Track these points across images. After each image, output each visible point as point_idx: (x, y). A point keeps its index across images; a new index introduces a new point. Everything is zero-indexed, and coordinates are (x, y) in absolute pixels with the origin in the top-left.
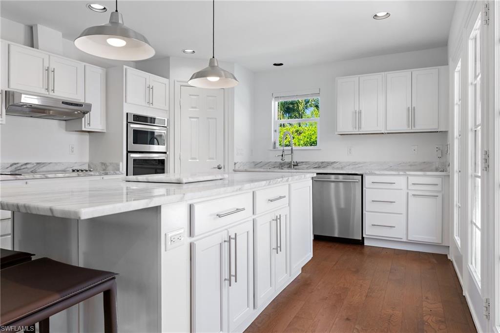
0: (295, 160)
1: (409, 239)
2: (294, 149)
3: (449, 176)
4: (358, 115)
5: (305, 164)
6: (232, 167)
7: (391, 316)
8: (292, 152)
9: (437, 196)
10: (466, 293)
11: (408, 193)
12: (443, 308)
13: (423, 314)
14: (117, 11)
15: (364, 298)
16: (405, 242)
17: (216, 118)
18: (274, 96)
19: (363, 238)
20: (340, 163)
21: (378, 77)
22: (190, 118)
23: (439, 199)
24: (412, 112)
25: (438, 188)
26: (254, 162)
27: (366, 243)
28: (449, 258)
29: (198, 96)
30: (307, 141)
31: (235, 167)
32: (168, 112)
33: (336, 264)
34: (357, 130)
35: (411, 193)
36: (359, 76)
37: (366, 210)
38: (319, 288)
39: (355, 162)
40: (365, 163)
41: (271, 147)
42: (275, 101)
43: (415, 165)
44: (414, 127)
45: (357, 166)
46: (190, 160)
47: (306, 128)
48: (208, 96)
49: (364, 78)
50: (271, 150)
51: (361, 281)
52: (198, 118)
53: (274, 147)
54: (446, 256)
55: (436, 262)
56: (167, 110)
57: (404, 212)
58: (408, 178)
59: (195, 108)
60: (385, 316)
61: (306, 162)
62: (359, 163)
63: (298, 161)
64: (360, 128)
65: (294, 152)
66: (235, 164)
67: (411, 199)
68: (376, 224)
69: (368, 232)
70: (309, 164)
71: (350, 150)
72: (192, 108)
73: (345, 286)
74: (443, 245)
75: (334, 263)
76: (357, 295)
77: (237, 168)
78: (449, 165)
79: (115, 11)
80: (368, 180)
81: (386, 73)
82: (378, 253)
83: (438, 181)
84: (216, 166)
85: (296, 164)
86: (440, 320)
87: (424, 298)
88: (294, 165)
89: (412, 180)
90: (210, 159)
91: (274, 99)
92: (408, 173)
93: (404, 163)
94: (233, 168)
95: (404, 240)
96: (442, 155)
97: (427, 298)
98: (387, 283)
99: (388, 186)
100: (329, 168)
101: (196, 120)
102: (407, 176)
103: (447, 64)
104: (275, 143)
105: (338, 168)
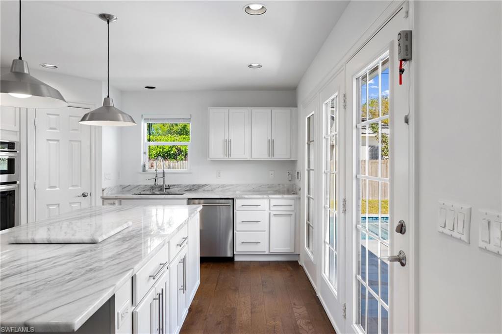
0: (167, 183)
1: (271, 251)
2: (165, 172)
3: (300, 198)
4: (228, 144)
5: (178, 187)
6: (99, 194)
7: (275, 327)
8: (164, 176)
9: (291, 215)
10: (319, 294)
11: (270, 213)
12: (307, 311)
13: (296, 319)
14: (20, 58)
15: (250, 315)
16: (268, 254)
17: (80, 141)
18: (144, 117)
19: (234, 255)
20: (210, 186)
21: (245, 111)
22: (48, 140)
23: (293, 217)
24: (271, 144)
25: (292, 208)
26: (121, 185)
27: (236, 259)
28: (300, 264)
29: (58, 115)
30: (160, 151)
31: (103, 194)
32: (18, 133)
33: (217, 285)
34: (227, 157)
35: (273, 213)
36: (229, 108)
37: (237, 230)
38: (211, 313)
39: (224, 185)
40: (232, 185)
41: (141, 170)
42: (145, 123)
43: (272, 187)
44: (273, 156)
45: (225, 188)
46: (48, 189)
47: (158, 138)
48: (70, 116)
49: (233, 110)
50: (141, 173)
51: (243, 298)
52: (58, 140)
53: (144, 170)
54: (297, 262)
55: (291, 269)
56: (16, 132)
57: (267, 229)
58: (270, 200)
59: (55, 129)
60: (270, 328)
61: (178, 185)
62: (227, 186)
63: (170, 184)
64: (230, 155)
65: (166, 175)
66: (103, 190)
67: (272, 218)
68: (245, 242)
69: (239, 248)
70: (181, 187)
71: (219, 173)
72: (51, 128)
73: (232, 307)
74: (296, 253)
75: (215, 284)
76: (243, 313)
77: (105, 195)
78: (300, 190)
79: (18, 58)
80: (238, 203)
81: (251, 108)
82: (248, 266)
83: (291, 202)
84: (81, 195)
85: (168, 187)
86: (308, 322)
87: (293, 304)
88: (165, 189)
89: (273, 202)
90: (73, 186)
91: (143, 120)
92: (270, 196)
93: (264, 185)
94: (101, 195)
95: (267, 253)
96: (292, 178)
97: (294, 304)
98: (263, 296)
99: (255, 208)
100: (200, 190)
101: (55, 142)
102: (270, 199)
103: (296, 106)
104: (144, 166)
105: (208, 191)
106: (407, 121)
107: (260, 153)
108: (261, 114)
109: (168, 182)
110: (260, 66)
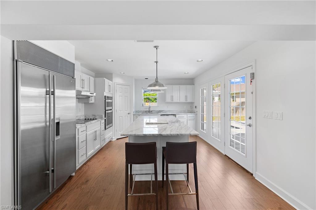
3: (197, 114)
4: (172, 97)
9: (194, 120)
11: (187, 120)
22: (119, 96)
24: (186, 97)
25: (194, 118)
29: (122, 88)
35: (188, 119)
36: (172, 85)
41: (142, 106)
44: (187, 101)
49: (174, 86)
53: (143, 106)
56: (112, 93)
61: (155, 110)
64: (173, 100)
65: (150, 107)
66: (134, 112)
67: (188, 121)
78: (197, 112)
80: (177, 116)
83: (194, 116)
84: (128, 114)
88: (151, 112)
89: (188, 116)
90: (126, 111)
91: (142, 89)
93: (182, 111)
99: (182, 118)
100: (162, 112)
101: (121, 97)
102: (187, 115)
103: (194, 85)
104: (143, 104)
105: (164, 112)
106: (252, 93)
107: (183, 100)
108: (183, 87)
109: (151, 110)
110: (188, 73)
